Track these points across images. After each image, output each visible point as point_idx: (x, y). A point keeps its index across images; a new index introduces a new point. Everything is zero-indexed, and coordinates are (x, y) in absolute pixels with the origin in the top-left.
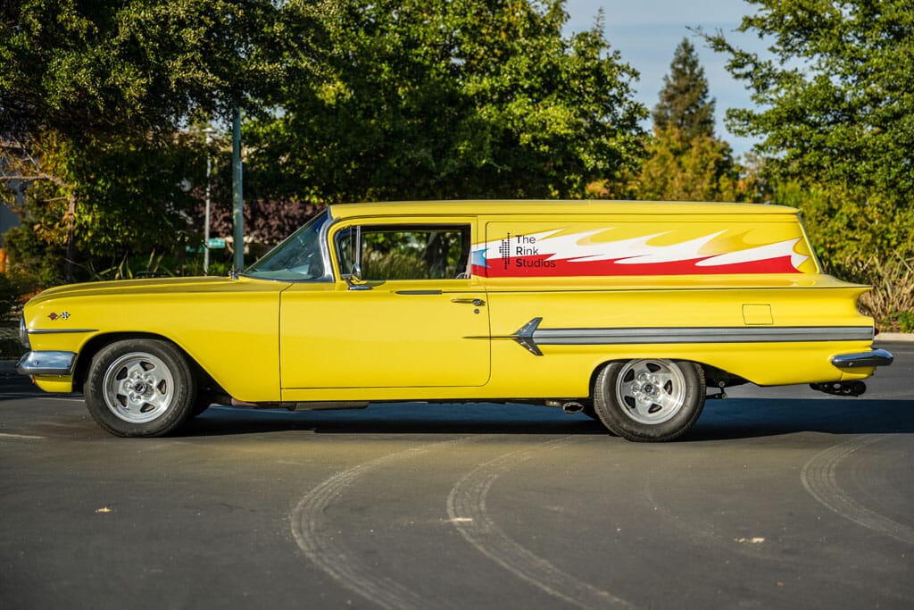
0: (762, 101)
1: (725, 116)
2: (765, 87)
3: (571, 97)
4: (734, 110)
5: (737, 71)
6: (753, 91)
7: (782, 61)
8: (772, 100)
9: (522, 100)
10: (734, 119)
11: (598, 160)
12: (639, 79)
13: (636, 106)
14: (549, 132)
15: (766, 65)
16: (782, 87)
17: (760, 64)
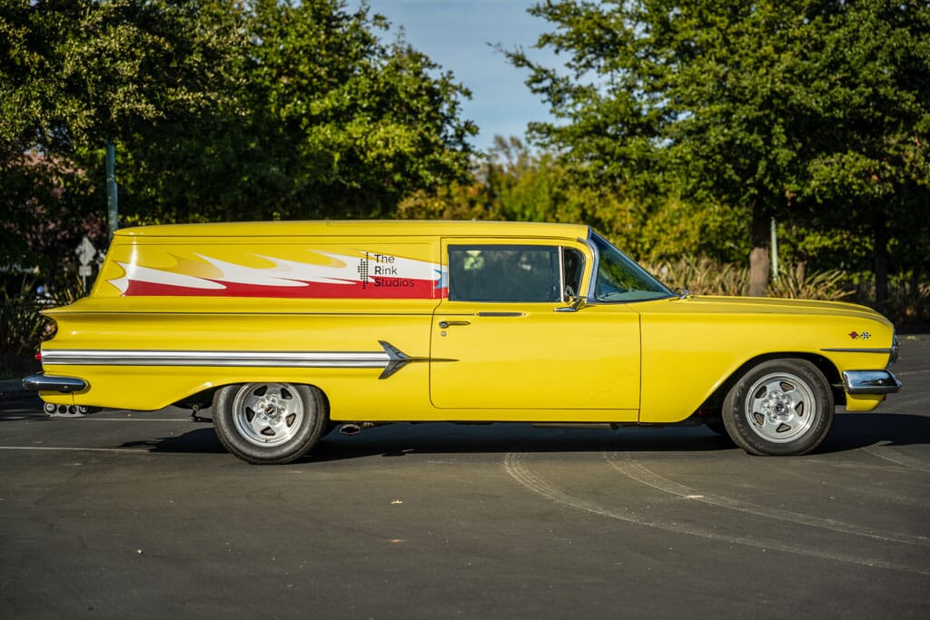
0: (561, 115)
1: (526, 129)
2: (560, 101)
3: (407, 115)
4: (535, 124)
5: (535, 86)
6: (549, 106)
7: (577, 77)
8: (570, 114)
9: (362, 119)
10: (534, 132)
11: (436, 176)
12: (470, 98)
13: (466, 123)
14: (393, 150)
15: (563, 80)
16: (579, 101)
17: (558, 79)
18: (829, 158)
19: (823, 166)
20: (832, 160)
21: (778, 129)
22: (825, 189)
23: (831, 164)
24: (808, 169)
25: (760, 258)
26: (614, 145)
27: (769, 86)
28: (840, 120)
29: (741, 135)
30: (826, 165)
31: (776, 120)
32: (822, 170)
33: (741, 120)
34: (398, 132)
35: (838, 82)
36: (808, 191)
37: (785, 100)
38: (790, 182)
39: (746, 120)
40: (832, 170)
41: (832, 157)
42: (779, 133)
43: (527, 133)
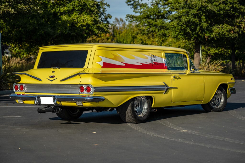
0: (136, 12)
1: (126, 16)
2: (136, 8)
3: (90, 12)
4: (129, 15)
5: (129, 3)
6: (133, 9)
8: (139, 12)
9: (76, 13)
10: (128, 17)
11: (99, 31)
12: (110, 7)
13: (108, 15)
14: (86, 23)
15: (137, 2)
16: (142, 8)
17: (136, 1)
18: (218, 26)
19: (217, 28)
20: (219, 27)
21: (203, 17)
22: (217, 35)
23: (219, 28)
24: (212, 29)
25: (197, 56)
26: (153, 21)
27: (200, 4)
28: (222, 14)
29: (192, 19)
30: (218, 28)
31: (202, 14)
32: (216, 29)
33: (192, 14)
34: (87, 17)
35: (221, 3)
36: (212, 36)
37: (206, 8)
38: (207, 33)
39: (193, 14)
40: (219, 29)
41: (220, 26)
42: (204, 18)
43: (126, 18)
